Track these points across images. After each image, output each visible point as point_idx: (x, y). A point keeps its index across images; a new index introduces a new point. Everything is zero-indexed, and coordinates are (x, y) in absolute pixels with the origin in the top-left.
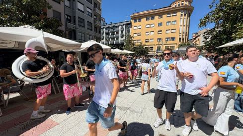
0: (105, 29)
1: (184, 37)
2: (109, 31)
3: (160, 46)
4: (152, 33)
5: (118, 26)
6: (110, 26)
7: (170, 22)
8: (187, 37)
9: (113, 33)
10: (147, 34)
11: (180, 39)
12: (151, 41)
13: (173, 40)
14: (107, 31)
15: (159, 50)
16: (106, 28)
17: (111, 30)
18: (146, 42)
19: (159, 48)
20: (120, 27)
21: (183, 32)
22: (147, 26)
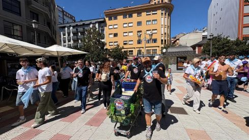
0: (71, 28)
1: (166, 39)
2: (77, 30)
3: (141, 49)
4: (131, 34)
5: (89, 24)
6: (79, 24)
7: (150, 21)
8: (169, 39)
9: (83, 33)
10: (125, 34)
11: (162, 40)
12: (130, 43)
13: (155, 42)
14: (75, 30)
15: (140, 54)
16: (74, 27)
17: (81, 29)
18: (125, 44)
19: (139, 52)
20: (91, 26)
21: (165, 33)
22: (125, 25)
